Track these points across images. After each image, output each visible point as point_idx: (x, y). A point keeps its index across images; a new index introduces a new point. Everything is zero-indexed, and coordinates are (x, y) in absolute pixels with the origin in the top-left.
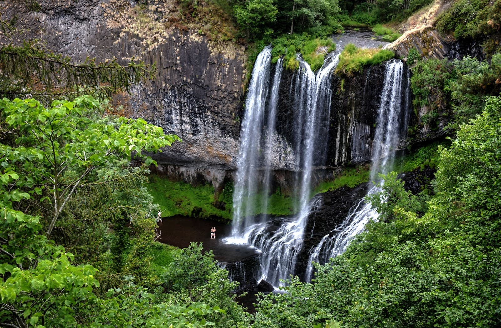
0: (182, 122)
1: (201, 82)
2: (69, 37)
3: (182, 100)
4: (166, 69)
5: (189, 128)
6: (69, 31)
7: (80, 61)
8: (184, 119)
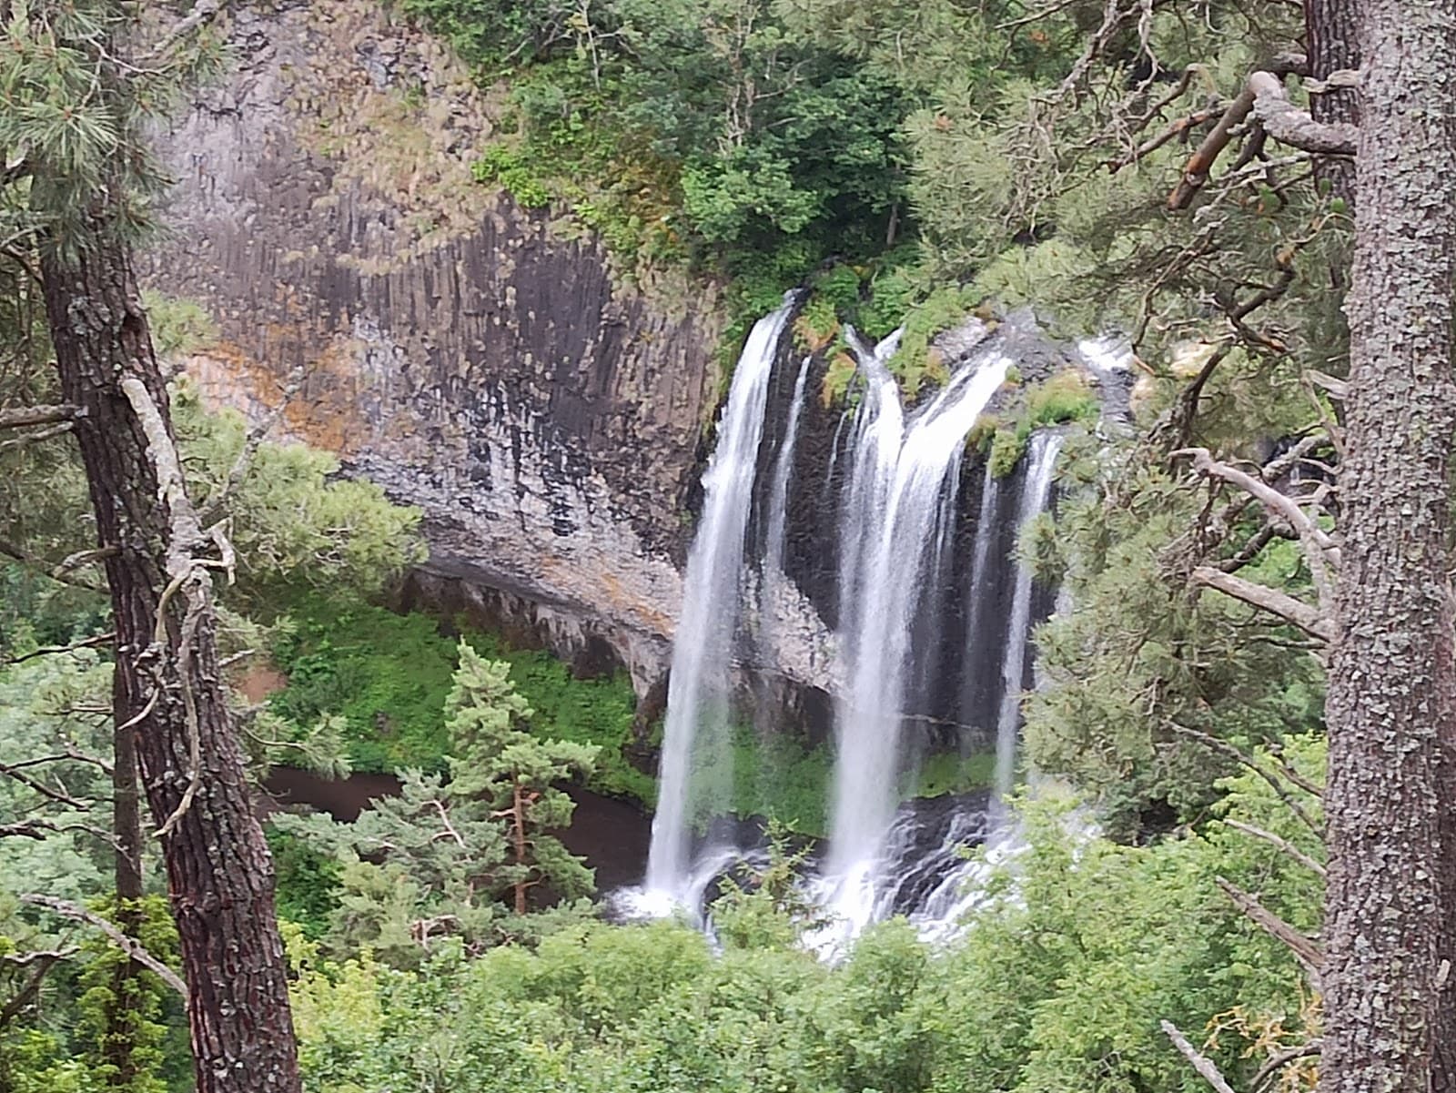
0: (521, 491)
1: (575, 381)
2: (175, 162)
3: (521, 424)
4: (473, 319)
5: (545, 512)
6: (175, 144)
7: (206, 243)
8: (525, 481)
